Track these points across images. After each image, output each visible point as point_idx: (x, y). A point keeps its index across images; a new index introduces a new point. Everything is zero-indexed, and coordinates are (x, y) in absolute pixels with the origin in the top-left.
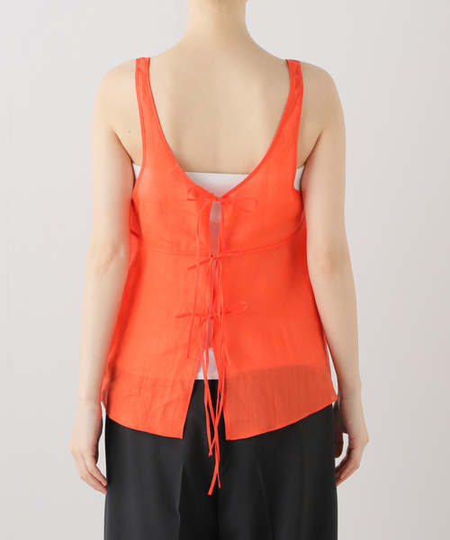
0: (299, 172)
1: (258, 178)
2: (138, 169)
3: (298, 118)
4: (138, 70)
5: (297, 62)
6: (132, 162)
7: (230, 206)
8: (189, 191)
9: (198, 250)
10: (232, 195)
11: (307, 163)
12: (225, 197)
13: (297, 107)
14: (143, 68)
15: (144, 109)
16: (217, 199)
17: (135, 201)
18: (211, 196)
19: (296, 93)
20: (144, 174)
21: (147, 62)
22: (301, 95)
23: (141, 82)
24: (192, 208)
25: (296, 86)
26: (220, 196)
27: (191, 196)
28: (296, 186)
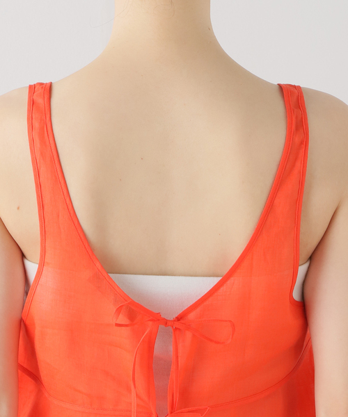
0: (302, 270)
1: (236, 282)
2: (32, 268)
3: (301, 183)
4: (32, 103)
5: (298, 88)
6: (23, 256)
7: (189, 335)
8: (119, 311)
9: (134, 409)
10: (192, 316)
11: (315, 257)
12: (179, 318)
13: (298, 164)
14: (40, 101)
15: (43, 170)
16: (166, 322)
17: (28, 322)
18: (157, 319)
19: (297, 140)
20: (43, 279)
21: (48, 90)
22: (305, 143)
23: (36, 125)
24: (123, 337)
25: (297, 129)
26: (171, 316)
27: (122, 319)
28: (296, 295)
